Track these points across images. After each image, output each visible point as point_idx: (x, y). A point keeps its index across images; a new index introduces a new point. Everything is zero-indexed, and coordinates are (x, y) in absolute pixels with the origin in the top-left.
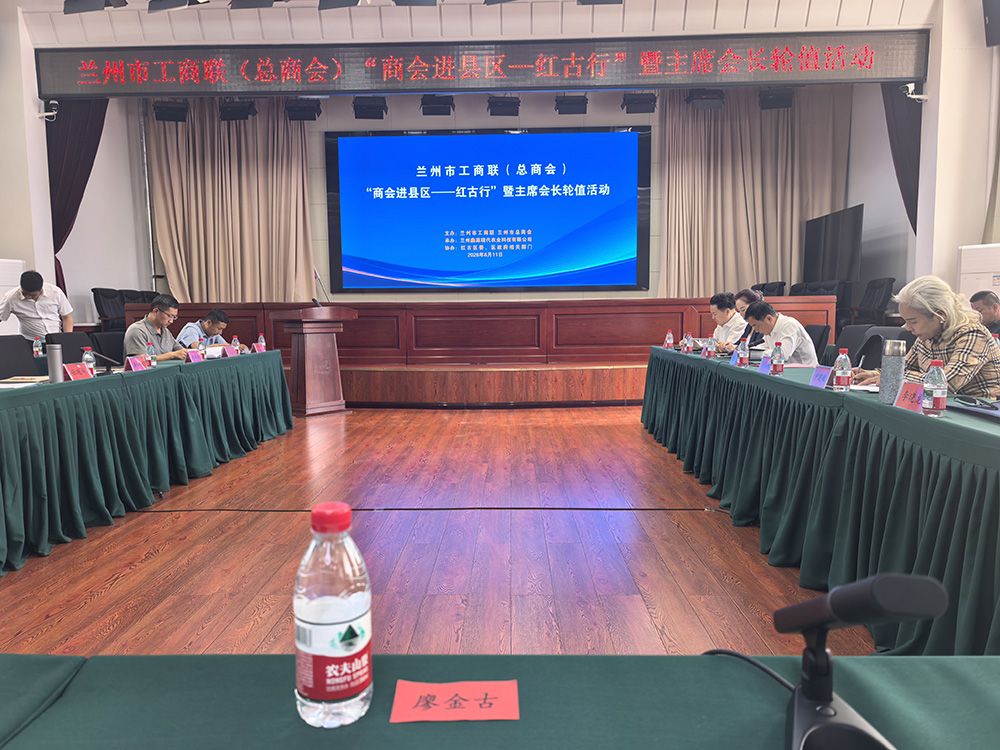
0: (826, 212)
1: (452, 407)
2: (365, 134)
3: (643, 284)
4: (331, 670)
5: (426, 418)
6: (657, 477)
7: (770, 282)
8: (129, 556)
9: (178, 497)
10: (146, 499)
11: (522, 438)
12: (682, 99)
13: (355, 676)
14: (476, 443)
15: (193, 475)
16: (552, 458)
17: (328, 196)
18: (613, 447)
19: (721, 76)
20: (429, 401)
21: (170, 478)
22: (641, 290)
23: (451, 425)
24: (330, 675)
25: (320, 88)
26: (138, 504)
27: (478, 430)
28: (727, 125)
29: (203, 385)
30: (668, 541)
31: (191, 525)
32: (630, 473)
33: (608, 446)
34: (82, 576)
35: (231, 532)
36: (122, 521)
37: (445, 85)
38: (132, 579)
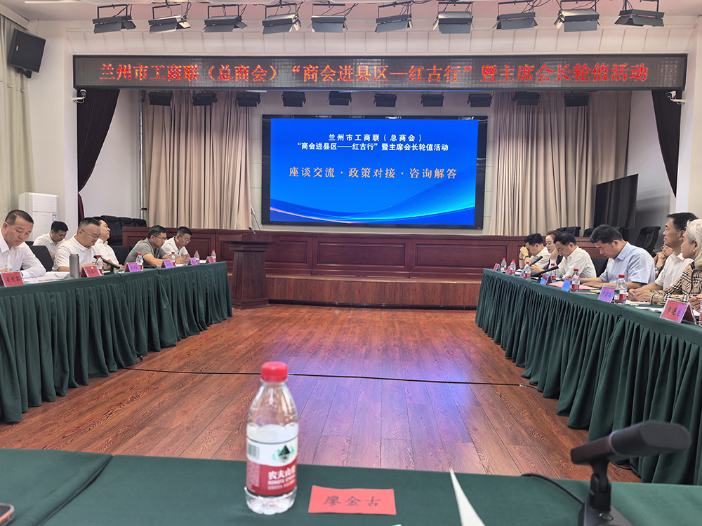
0: (611, 178)
1: (341, 306)
2: (290, 117)
3: (479, 224)
4: (272, 475)
5: (325, 313)
6: (486, 361)
7: (570, 226)
8: (119, 399)
9: (153, 360)
10: (132, 360)
11: (391, 329)
12: (510, 98)
13: (287, 480)
14: (358, 331)
15: (163, 346)
16: (411, 345)
17: (263, 159)
18: (455, 338)
19: (538, 83)
20: (327, 300)
21: (148, 346)
22: (477, 229)
23: (341, 318)
24: (271, 478)
25: (261, 85)
26: (126, 363)
27: (360, 322)
28: (541, 116)
29: (173, 284)
30: (493, 406)
31: (161, 379)
32: (467, 357)
33: (451, 337)
34: (88, 410)
35: (189, 385)
36: (115, 374)
37: (346, 85)
38: (121, 414)
